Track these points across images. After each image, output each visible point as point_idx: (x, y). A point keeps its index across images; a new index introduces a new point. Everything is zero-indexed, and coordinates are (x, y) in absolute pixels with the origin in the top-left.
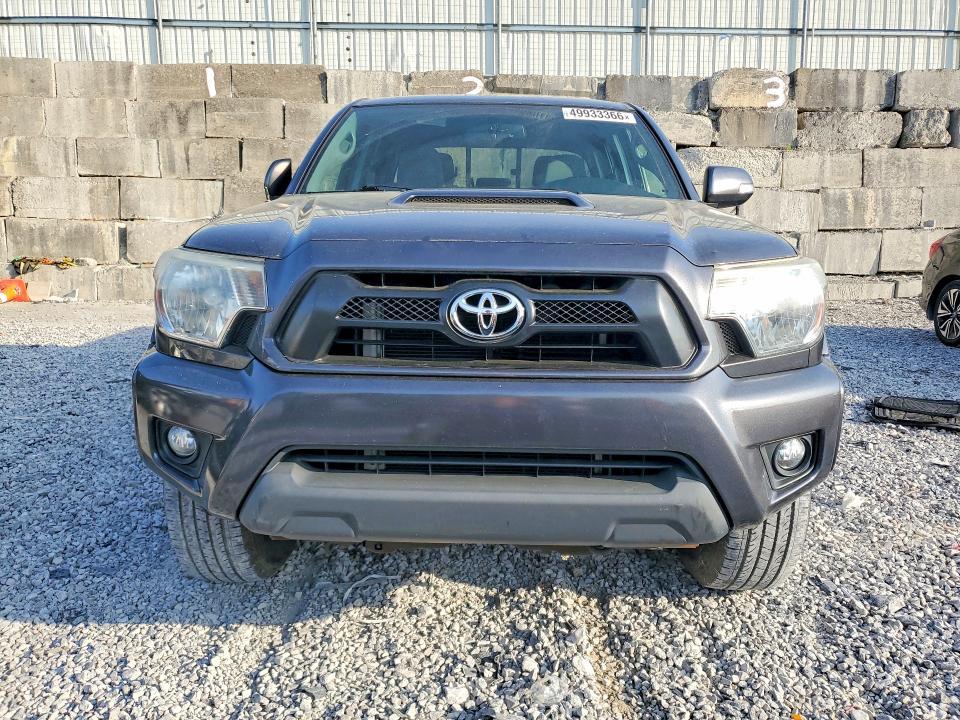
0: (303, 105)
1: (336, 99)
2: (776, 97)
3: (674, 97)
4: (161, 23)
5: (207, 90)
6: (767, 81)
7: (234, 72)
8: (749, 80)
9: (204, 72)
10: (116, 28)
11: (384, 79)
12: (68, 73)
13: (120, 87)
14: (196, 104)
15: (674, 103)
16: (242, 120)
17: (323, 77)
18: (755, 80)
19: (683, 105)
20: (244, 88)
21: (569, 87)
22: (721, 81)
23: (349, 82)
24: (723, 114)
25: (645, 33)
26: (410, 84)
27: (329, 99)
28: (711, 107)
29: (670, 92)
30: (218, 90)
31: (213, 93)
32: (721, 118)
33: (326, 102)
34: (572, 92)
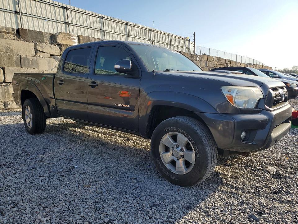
2: (75, 42)
3: (45, 39)
6: (72, 37)
8: (67, 37)
15: (45, 41)
18: (69, 37)
19: (48, 42)
21: (4, 30)
22: (59, 36)
24: (62, 46)
25: (19, 14)
28: (58, 43)
29: (43, 37)
32: (62, 47)
34: (6, 32)
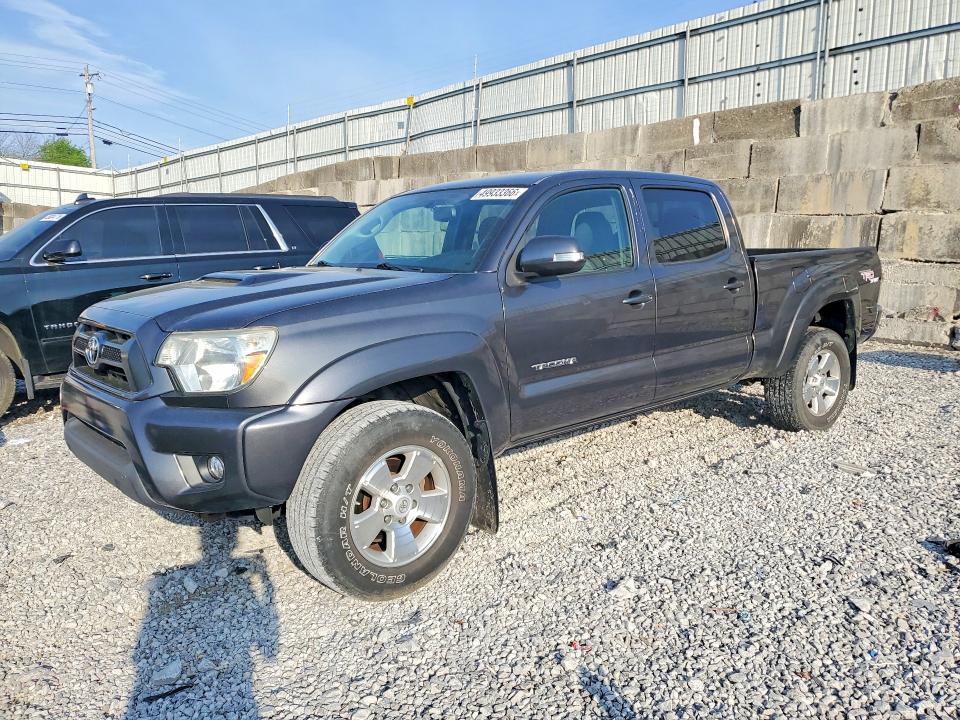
0: (770, 143)
1: (808, 131)
4: (687, 82)
5: (693, 140)
7: (717, 119)
9: (692, 122)
10: (654, 93)
11: (864, 102)
12: (595, 140)
13: (628, 147)
14: (677, 154)
16: (714, 164)
17: (798, 111)
20: (722, 133)
23: (824, 112)
26: (895, 102)
27: (801, 133)
30: (701, 137)
31: (697, 141)
33: (798, 135)
